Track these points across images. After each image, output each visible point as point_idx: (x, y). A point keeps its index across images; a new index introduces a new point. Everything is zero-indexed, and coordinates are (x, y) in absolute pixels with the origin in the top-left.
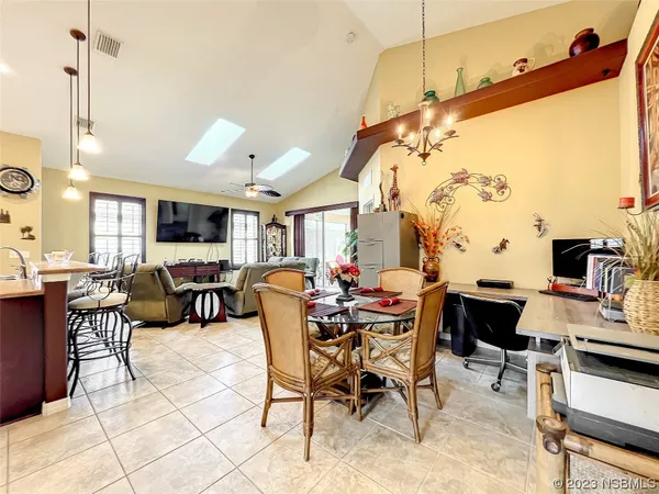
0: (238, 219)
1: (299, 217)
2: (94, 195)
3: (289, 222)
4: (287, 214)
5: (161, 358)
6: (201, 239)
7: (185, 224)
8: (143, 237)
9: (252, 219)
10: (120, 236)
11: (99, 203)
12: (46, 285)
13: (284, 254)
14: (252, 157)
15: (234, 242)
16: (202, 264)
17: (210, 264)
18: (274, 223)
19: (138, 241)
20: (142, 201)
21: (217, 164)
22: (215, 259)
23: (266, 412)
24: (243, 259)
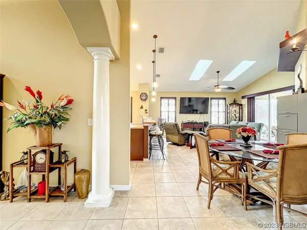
0: (214, 102)
1: (251, 99)
2: (161, 98)
3: (244, 102)
4: (243, 97)
5: (173, 155)
6: (198, 112)
7: (193, 106)
8: (175, 112)
9: (222, 102)
10: (168, 112)
11: (163, 100)
12: (144, 126)
13: (241, 119)
14: (218, 72)
15: (213, 113)
16: (197, 123)
17: (200, 123)
18: (235, 103)
19: (174, 113)
20: (175, 98)
21: (202, 79)
22: (202, 121)
23: (198, 185)
24: (217, 122)
